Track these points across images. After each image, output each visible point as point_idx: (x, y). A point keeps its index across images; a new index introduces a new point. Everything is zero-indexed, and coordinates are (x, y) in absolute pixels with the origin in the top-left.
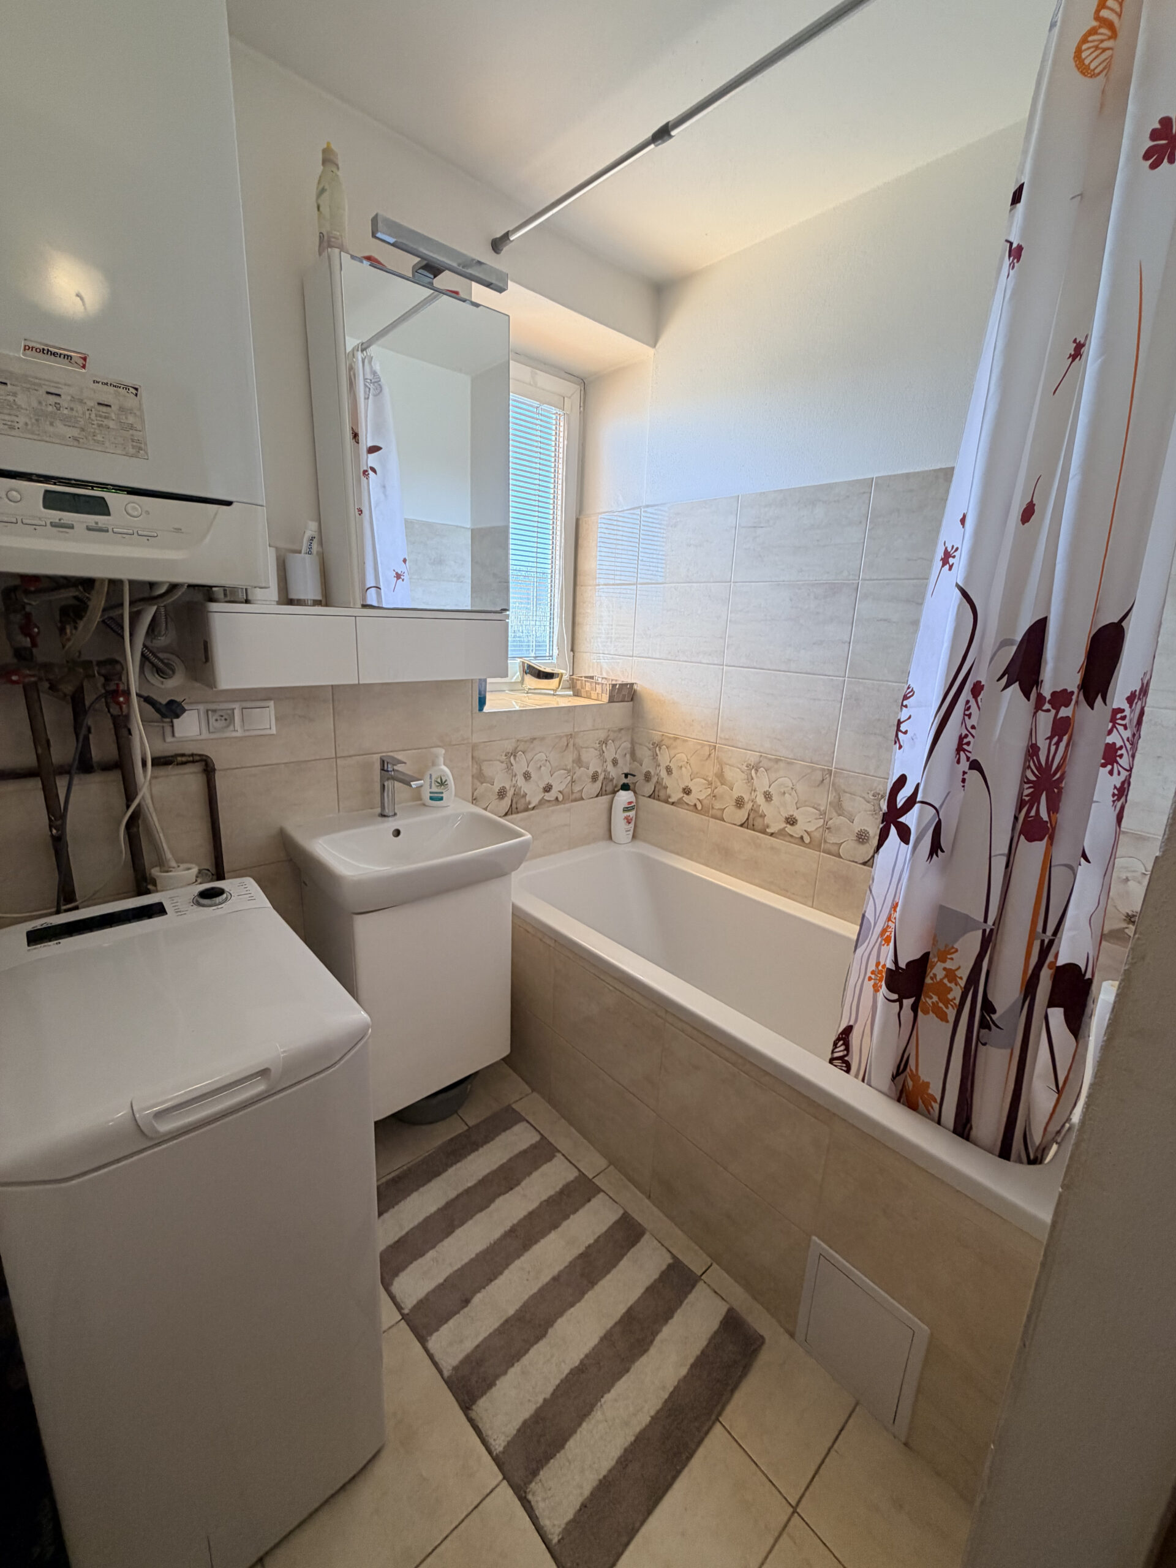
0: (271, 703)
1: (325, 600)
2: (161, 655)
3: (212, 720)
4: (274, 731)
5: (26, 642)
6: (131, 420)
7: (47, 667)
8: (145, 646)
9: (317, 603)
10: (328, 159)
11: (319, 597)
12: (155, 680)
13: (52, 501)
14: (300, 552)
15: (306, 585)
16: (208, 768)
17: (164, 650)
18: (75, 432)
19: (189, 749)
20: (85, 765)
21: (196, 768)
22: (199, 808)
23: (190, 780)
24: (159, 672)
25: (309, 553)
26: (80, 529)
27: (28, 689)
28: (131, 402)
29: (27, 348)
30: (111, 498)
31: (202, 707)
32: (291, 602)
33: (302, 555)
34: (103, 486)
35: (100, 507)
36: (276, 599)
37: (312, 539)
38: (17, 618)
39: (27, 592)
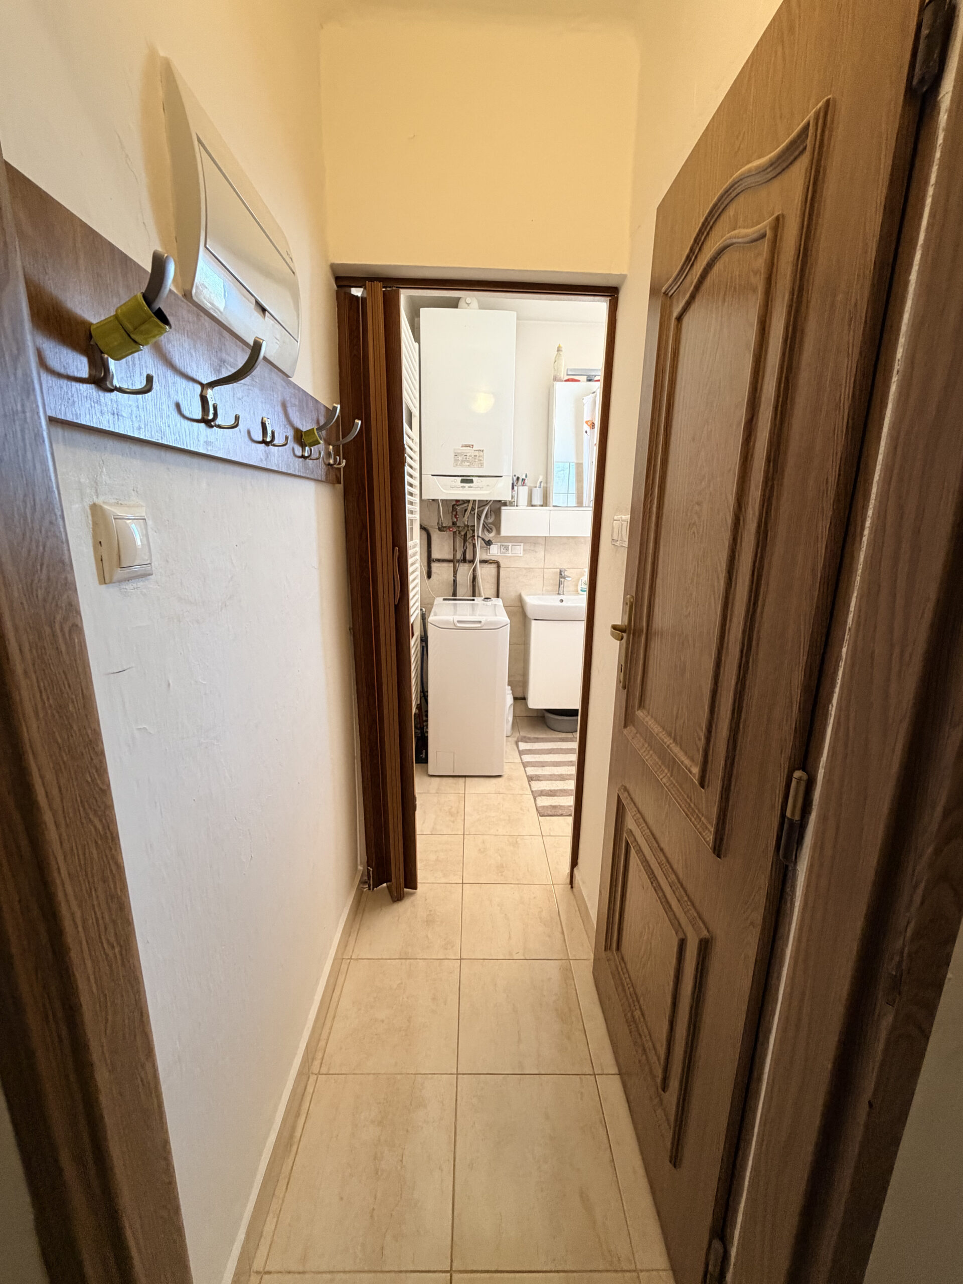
0: (522, 544)
1: (545, 504)
2: (489, 525)
3: (502, 549)
4: (522, 555)
5: (455, 520)
6: (481, 458)
7: (459, 527)
8: (484, 521)
9: (542, 506)
10: (559, 350)
11: (542, 504)
12: (486, 533)
13: (462, 481)
14: (536, 487)
15: (537, 500)
16: (499, 567)
17: (490, 524)
18: (468, 464)
19: (493, 558)
20: (464, 560)
21: (495, 566)
22: (494, 580)
23: (492, 569)
24: (488, 531)
25: (540, 487)
26: (467, 487)
27: (454, 533)
28: (481, 454)
29: (462, 446)
30: (473, 478)
31: (499, 544)
32: (532, 506)
33: (537, 488)
34: (473, 476)
35: (471, 481)
36: (526, 504)
37: (541, 482)
38: (454, 513)
39: (458, 505)
